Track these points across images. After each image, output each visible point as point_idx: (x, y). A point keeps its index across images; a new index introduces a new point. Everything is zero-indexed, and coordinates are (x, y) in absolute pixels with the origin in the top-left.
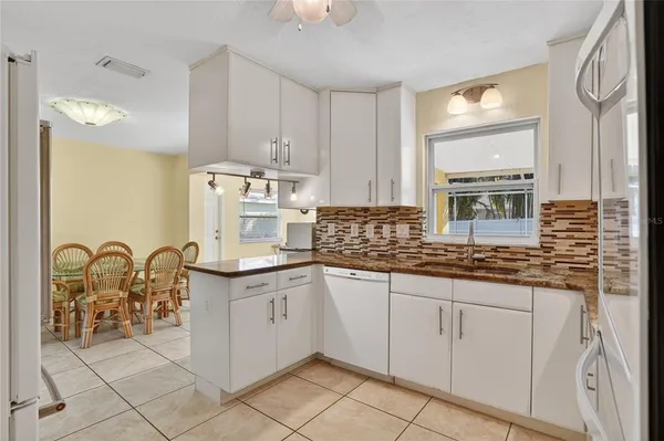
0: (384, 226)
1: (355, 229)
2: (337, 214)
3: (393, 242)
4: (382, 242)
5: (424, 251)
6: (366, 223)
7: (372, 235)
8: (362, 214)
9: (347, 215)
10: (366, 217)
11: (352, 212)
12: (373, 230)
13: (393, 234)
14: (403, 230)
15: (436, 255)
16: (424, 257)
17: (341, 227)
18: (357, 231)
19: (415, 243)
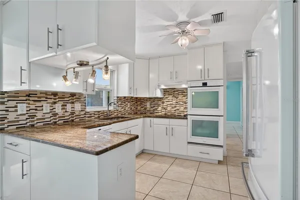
0: (68, 105)
1: (47, 108)
2: (29, 96)
3: (72, 113)
4: (67, 114)
5: (87, 116)
6: (55, 103)
7: (60, 110)
8: (52, 97)
9: (39, 97)
10: (55, 99)
11: (44, 95)
12: (61, 107)
13: (73, 109)
14: (78, 107)
15: (91, 117)
16: (87, 118)
17: (33, 107)
18: (49, 108)
19: (83, 113)
